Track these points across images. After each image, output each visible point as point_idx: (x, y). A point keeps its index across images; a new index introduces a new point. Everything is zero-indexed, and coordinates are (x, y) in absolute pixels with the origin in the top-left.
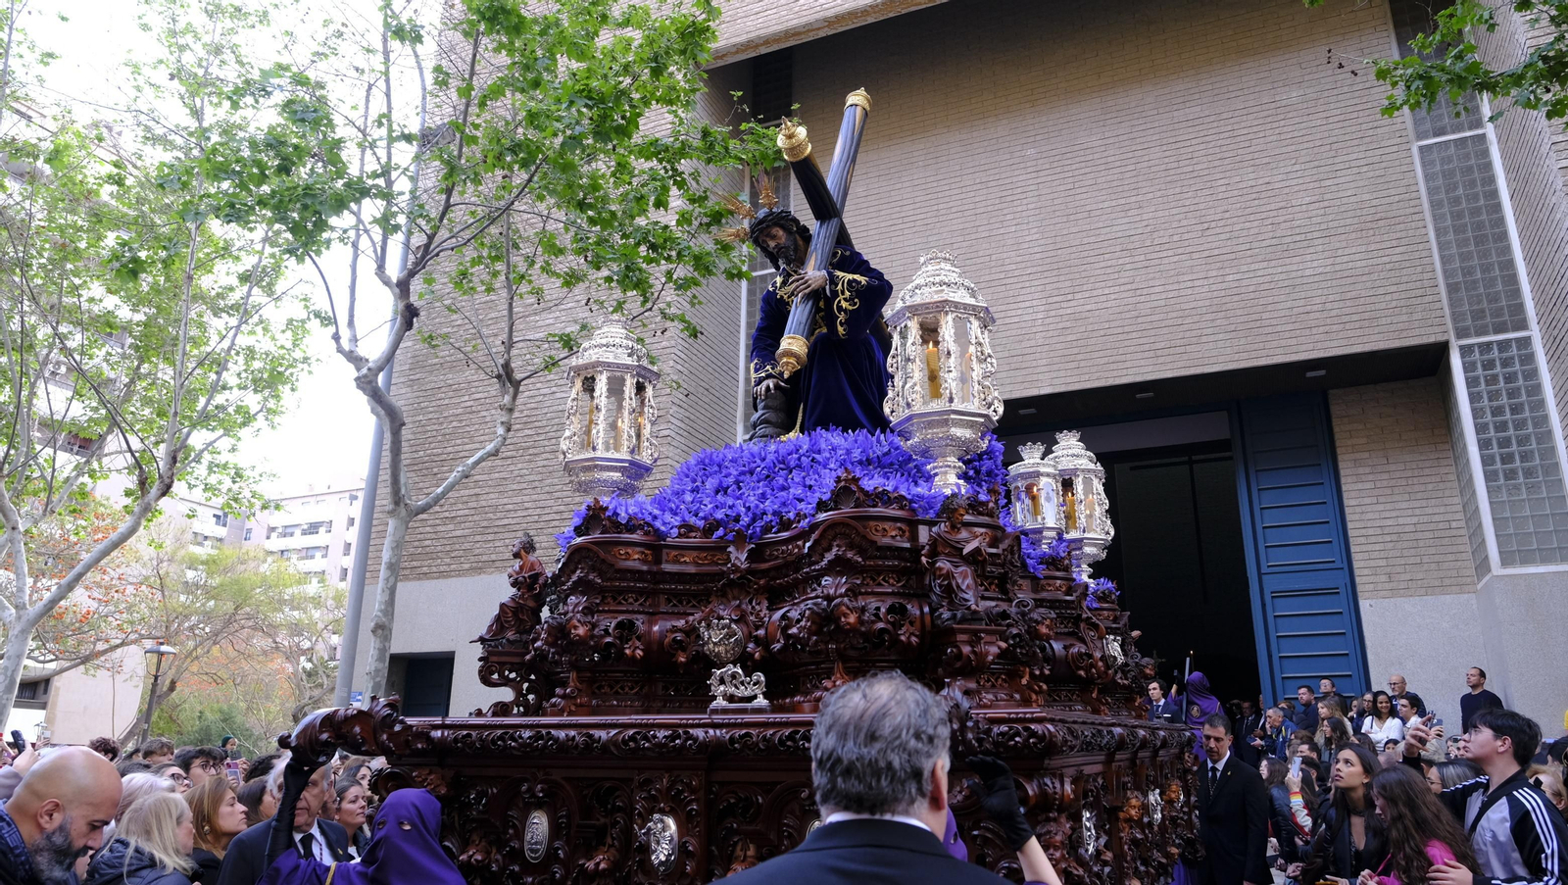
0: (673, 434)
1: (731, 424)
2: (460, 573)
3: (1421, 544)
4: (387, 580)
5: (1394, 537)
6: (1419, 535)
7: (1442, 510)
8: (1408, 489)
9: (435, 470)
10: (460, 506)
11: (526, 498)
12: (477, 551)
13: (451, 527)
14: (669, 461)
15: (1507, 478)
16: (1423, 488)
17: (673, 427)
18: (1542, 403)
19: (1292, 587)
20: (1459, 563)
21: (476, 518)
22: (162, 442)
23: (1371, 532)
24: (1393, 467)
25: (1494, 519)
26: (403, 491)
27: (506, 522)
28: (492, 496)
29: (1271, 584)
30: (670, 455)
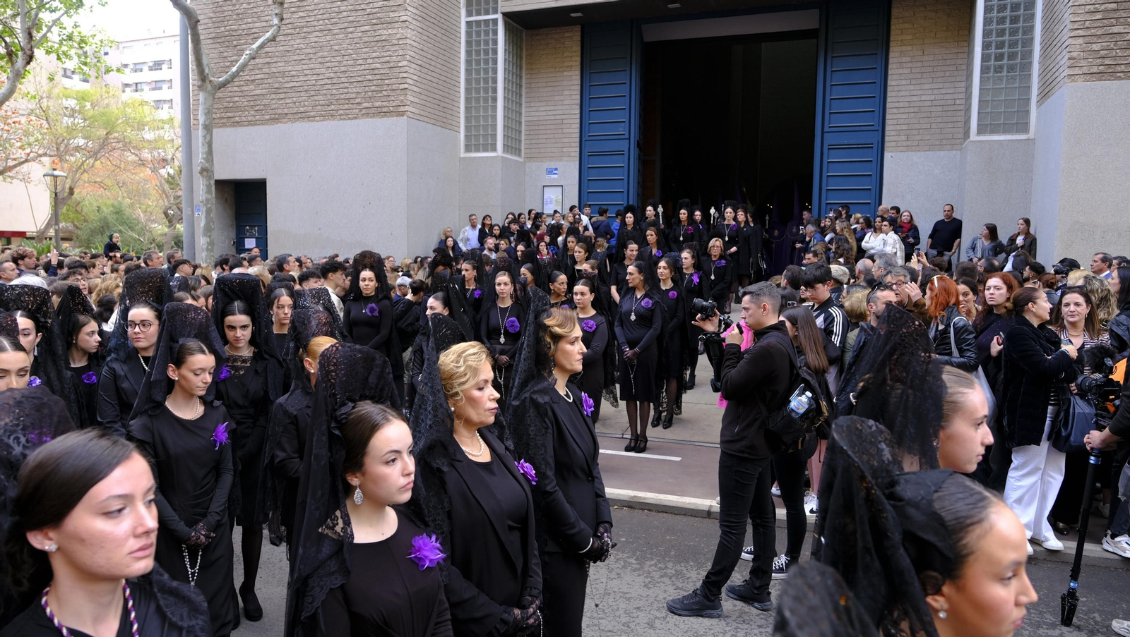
0: (410, 19)
1: (456, 8)
2: (264, 122)
3: (933, 114)
4: (205, 136)
5: (916, 110)
6: (934, 109)
7: (952, 91)
8: (933, 75)
9: (235, 42)
10: (257, 72)
11: (304, 67)
12: (273, 106)
13: (252, 87)
14: (408, 41)
15: (996, 72)
16: (942, 74)
17: (409, 14)
18: (1032, 16)
19: (842, 142)
20: (955, 129)
21: (270, 81)
22: (18, 14)
23: (902, 105)
24: (926, 58)
25: (979, 101)
26: (207, 71)
27: (292, 84)
28: (280, 64)
29: (829, 139)
30: (409, 36)
